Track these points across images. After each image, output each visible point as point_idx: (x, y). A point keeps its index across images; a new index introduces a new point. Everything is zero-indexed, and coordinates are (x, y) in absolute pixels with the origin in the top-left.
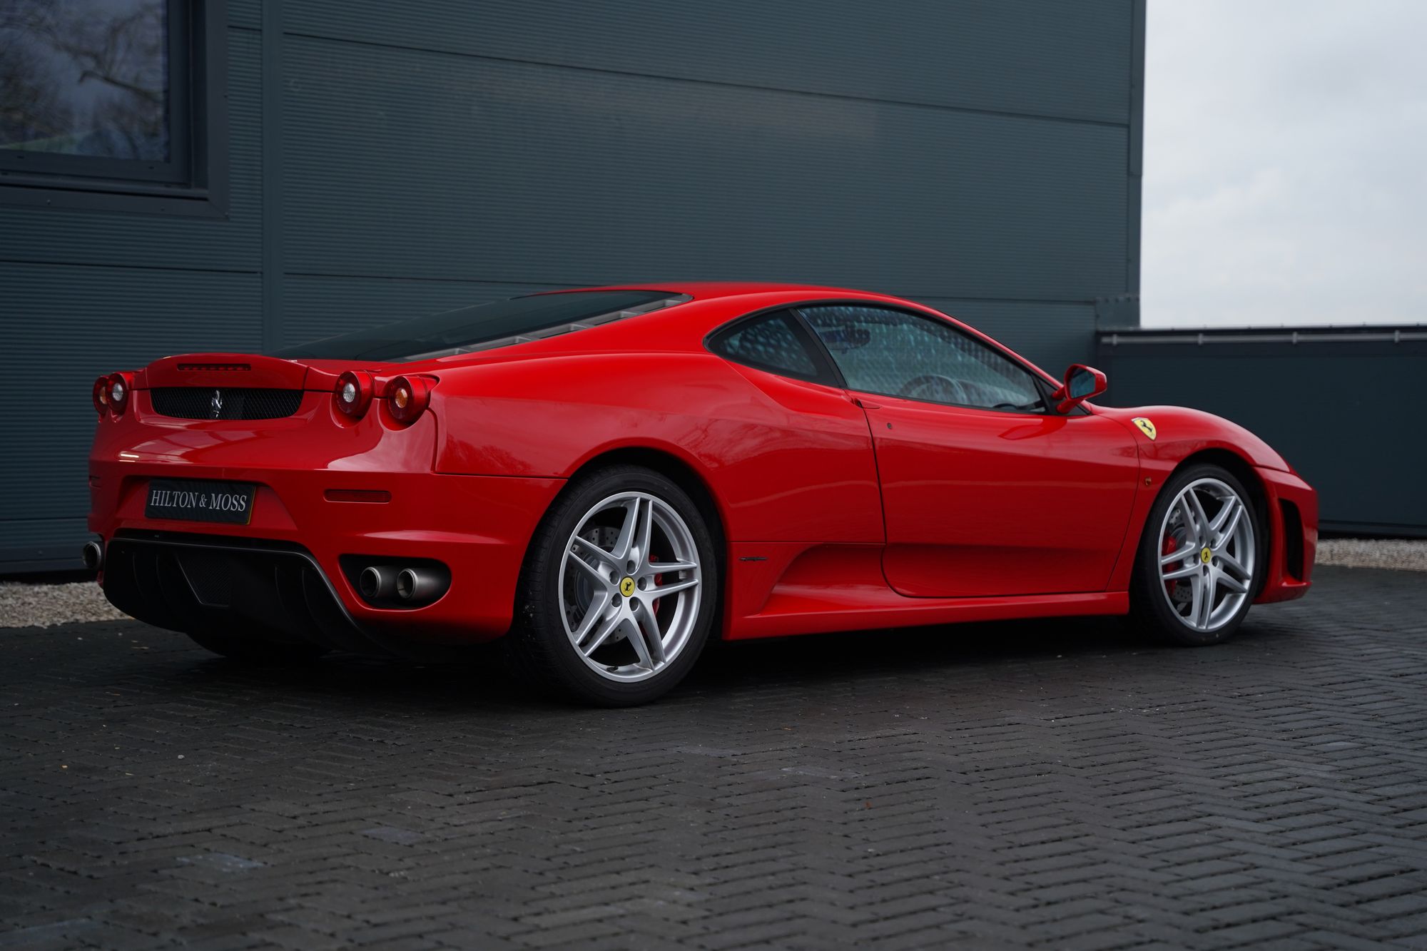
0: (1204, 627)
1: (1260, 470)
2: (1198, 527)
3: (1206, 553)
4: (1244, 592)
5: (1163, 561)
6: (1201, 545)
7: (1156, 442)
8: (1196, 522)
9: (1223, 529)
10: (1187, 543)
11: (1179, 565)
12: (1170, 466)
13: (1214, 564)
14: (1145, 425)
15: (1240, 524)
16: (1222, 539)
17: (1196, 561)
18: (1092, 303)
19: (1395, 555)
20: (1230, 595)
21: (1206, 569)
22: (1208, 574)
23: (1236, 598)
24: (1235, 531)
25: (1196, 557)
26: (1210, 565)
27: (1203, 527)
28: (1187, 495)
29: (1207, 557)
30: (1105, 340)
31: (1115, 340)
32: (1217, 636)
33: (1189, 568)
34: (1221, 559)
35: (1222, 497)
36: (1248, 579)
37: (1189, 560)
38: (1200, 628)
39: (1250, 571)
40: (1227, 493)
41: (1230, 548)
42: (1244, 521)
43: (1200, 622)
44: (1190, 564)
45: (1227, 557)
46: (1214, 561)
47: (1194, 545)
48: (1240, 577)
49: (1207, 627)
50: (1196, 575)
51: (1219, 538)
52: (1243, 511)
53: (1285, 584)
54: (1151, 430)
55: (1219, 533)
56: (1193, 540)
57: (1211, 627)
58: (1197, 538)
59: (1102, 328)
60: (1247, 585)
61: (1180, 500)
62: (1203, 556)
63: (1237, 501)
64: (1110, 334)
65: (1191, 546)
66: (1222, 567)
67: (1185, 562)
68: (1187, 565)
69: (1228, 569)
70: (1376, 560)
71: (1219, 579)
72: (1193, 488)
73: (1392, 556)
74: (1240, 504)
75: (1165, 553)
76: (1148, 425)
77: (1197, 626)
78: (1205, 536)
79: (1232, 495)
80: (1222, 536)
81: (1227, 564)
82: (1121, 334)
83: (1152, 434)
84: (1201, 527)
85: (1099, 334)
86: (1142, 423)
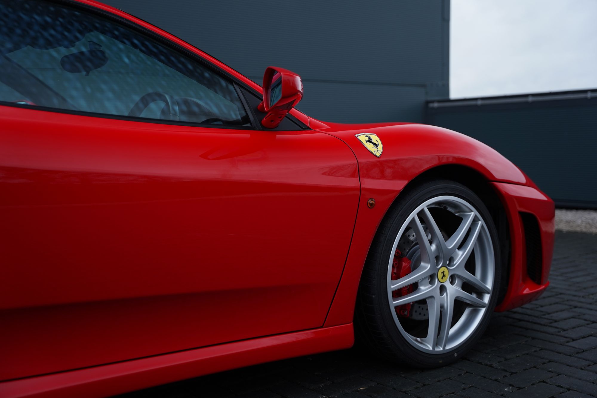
0: (441, 349)
1: (499, 185)
2: (433, 247)
3: (443, 273)
4: (484, 307)
5: (393, 286)
6: (438, 265)
7: (381, 159)
8: (431, 242)
9: (462, 245)
10: (422, 264)
11: (413, 287)
12: (400, 185)
13: (452, 283)
14: (370, 141)
15: (480, 238)
16: (461, 256)
17: (432, 282)
18: (424, 86)
19: (591, 222)
20: (471, 309)
21: (443, 289)
22: (445, 294)
23: (474, 313)
24: (475, 244)
25: (432, 278)
26: (447, 284)
27: (439, 247)
28: (421, 214)
29: (444, 276)
30: (431, 105)
31: (436, 105)
32: (456, 355)
33: (424, 290)
34: (459, 277)
35: (461, 213)
36: (488, 293)
37: (424, 281)
38: (437, 349)
39: (489, 285)
40: (467, 210)
41: (470, 265)
42: (483, 235)
43: (436, 344)
44: (425, 285)
45: (467, 275)
46: (452, 280)
47: (429, 266)
48: (480, 293)
49: (444, 348)
50: (432, 297)
51: (458, 255)
52: (482, 226)
53: (526, 291)
54: (376, 146)
55: (457, 250)
56: (428, 262)
57: (448, 347)
58: (432, 258)
59: (430, 99)
60: (487, 299)
61: (413, 220)
62: (440, 275)
63: (476, 216)
64: (433, 102)
65: (426, 267)
66: (461, 283)
67: (419, 284)
68: (422, 288)
69: (467, 286)
70: (579, 226)
71: (456, 297)
72: (427, 206)
73: (589, 223)
74: (480, 220)
75: (396, 276)
76: (373, 141)
77: (433, 348)
78: (441, 255)
79: (472, 211)
80: (460, 253)
81: (465, 280)
82: (439, 101)
83: (378, 151)
84: (437, 246)
85: (428, 102)
86: (367, 138)
